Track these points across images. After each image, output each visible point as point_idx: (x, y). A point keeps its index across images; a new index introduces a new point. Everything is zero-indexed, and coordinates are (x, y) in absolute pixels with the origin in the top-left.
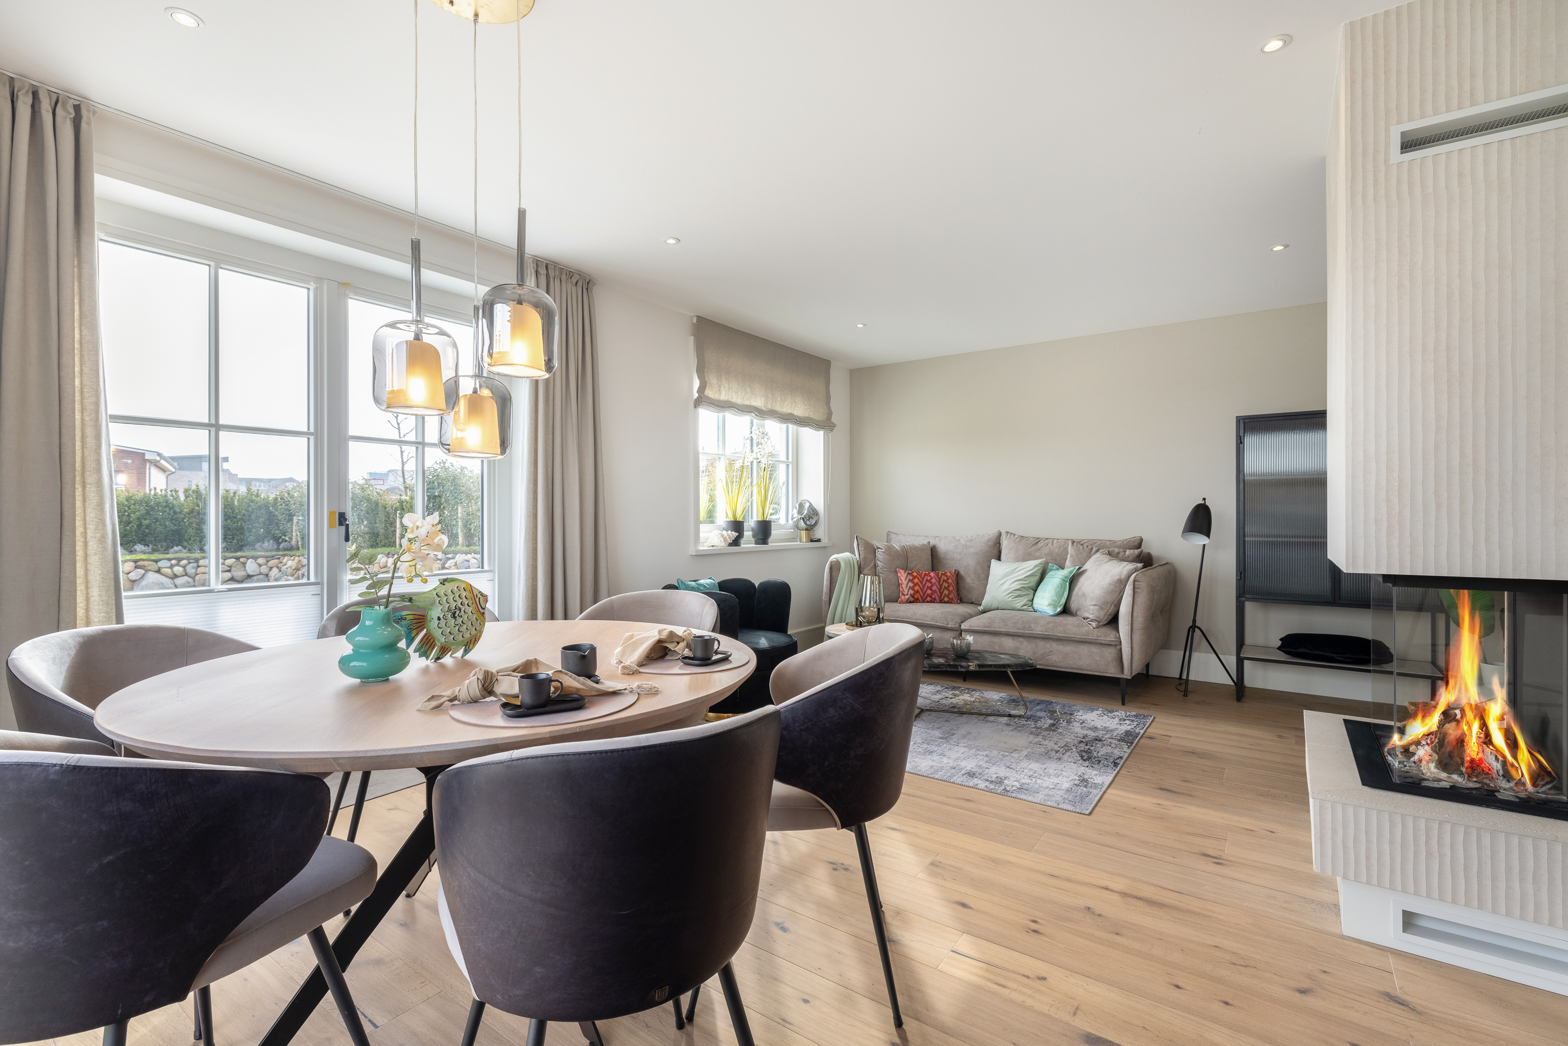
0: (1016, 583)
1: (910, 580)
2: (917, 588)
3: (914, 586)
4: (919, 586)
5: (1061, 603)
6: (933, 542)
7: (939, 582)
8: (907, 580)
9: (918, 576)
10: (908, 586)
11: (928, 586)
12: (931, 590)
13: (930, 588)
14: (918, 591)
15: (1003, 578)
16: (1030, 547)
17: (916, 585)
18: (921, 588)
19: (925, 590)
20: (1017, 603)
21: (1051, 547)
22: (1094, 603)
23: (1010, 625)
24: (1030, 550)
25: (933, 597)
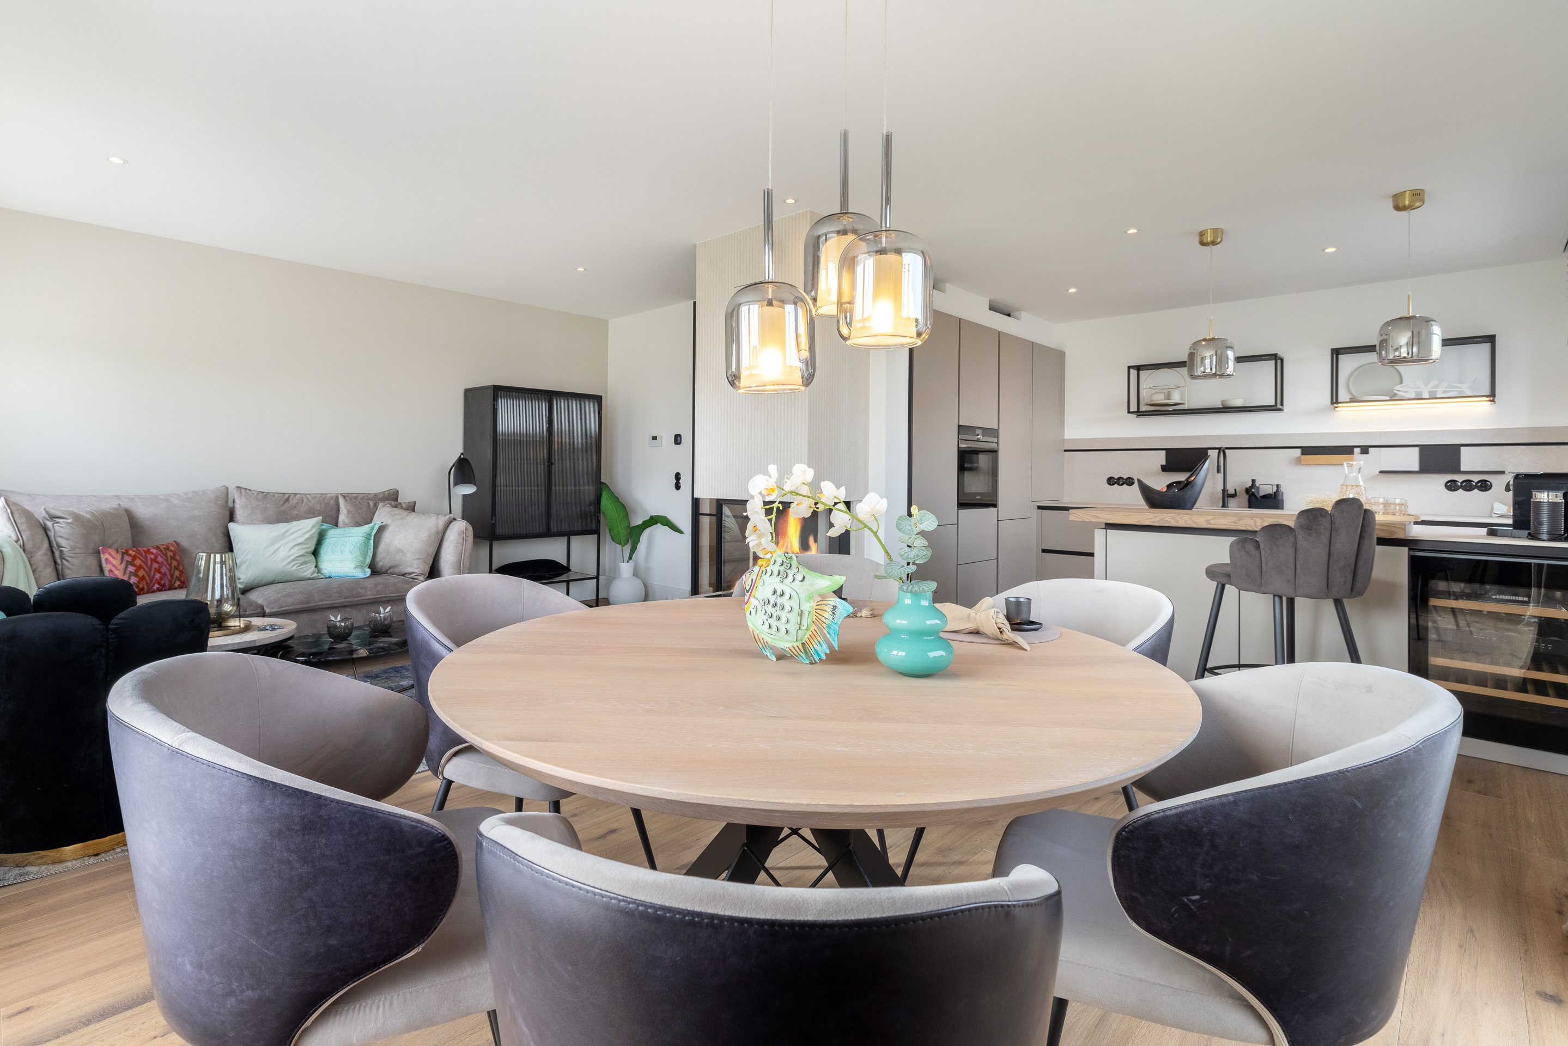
0: (296, 548)
1: (128, 563)
2: (141, 573)
3: (137, 571)
4: (144, 569)
5: (367, 563)
6: (125, 504)
7: (167, 560)
8: (124, 563)
9: (138, 555)
10: (128, 572)
11: (155, 569)
12: (159, 572)
13: (158, 571)
14: (143, 578)
15: (272, 544)
16: (283, 505)
17: (139, 568)
18: (146, 572)
19: (152, 574)
20: (304, 572)
21: (309, 503)
22: (417, 557)
23: (334, 595)
24: (283, 508)
25: (162, 582)
